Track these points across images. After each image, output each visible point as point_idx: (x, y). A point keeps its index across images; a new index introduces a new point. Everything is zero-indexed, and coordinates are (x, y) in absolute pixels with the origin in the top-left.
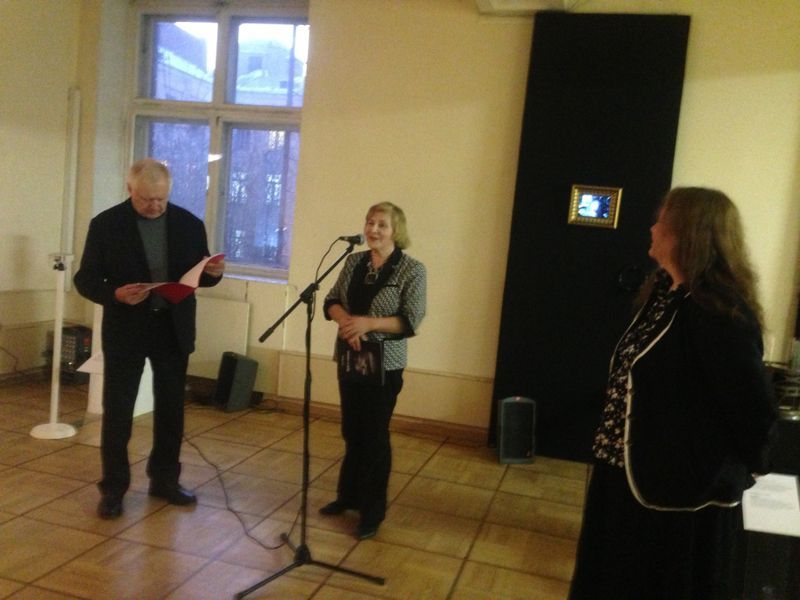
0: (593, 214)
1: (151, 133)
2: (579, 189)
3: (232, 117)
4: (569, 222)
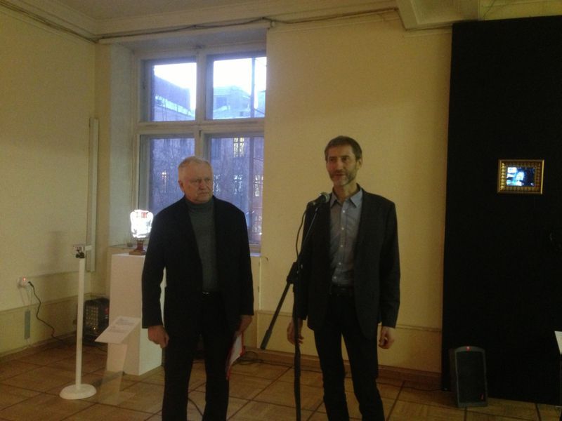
0: (520, 184)
1: (152, 147)
2: (505, 163)
3: (212, 130)
4: (499, 191)
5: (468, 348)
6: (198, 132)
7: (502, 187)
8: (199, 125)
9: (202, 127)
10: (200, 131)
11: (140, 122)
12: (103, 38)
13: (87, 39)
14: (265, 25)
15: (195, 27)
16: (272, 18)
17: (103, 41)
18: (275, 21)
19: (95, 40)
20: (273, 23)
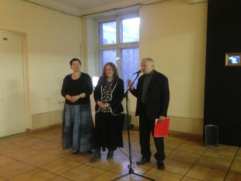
1: (102, 54)
2: (228, 54)
3: (122, 47)
4: (226, 66)
5: (211, 125)
6: (117, 48)
7: (227, 64)
8: (117, 45)
9: (118, 46)
10: (118, 47)
11: (98, 45)
12: (84, 16)
13: (78, 17)
14: (139, 6)
15: (114, 9)
16: (141, 3)
17: (84, 17)
18: (142, 4)
19: (81, 17)
20: (141, 6)
